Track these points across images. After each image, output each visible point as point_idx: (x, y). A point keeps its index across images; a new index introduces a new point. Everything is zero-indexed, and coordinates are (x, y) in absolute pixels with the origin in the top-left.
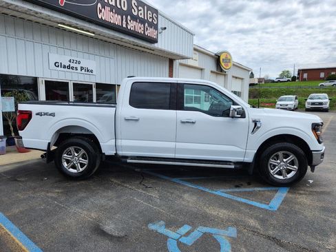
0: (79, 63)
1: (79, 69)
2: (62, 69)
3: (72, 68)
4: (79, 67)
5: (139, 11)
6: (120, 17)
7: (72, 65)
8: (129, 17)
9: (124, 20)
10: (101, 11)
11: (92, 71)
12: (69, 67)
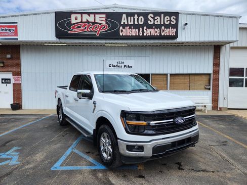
0: (123, 63)
1: (123, 66)
2: (113, 68)
3: (119, 66)
4: (123, 65)
5: (154, 20)
6: (137, 30)
7: (119, 65)
8: (145, 28)
9: (141, 31)
10: (122, 31)
11: (131, 67)
12: (117, 66)
